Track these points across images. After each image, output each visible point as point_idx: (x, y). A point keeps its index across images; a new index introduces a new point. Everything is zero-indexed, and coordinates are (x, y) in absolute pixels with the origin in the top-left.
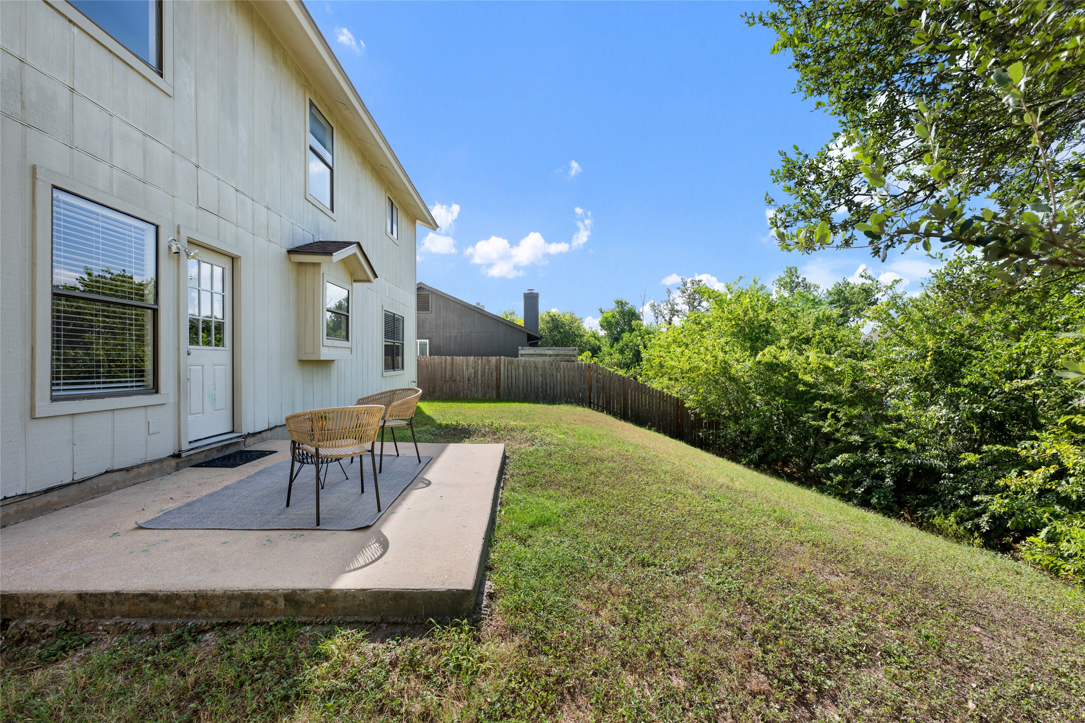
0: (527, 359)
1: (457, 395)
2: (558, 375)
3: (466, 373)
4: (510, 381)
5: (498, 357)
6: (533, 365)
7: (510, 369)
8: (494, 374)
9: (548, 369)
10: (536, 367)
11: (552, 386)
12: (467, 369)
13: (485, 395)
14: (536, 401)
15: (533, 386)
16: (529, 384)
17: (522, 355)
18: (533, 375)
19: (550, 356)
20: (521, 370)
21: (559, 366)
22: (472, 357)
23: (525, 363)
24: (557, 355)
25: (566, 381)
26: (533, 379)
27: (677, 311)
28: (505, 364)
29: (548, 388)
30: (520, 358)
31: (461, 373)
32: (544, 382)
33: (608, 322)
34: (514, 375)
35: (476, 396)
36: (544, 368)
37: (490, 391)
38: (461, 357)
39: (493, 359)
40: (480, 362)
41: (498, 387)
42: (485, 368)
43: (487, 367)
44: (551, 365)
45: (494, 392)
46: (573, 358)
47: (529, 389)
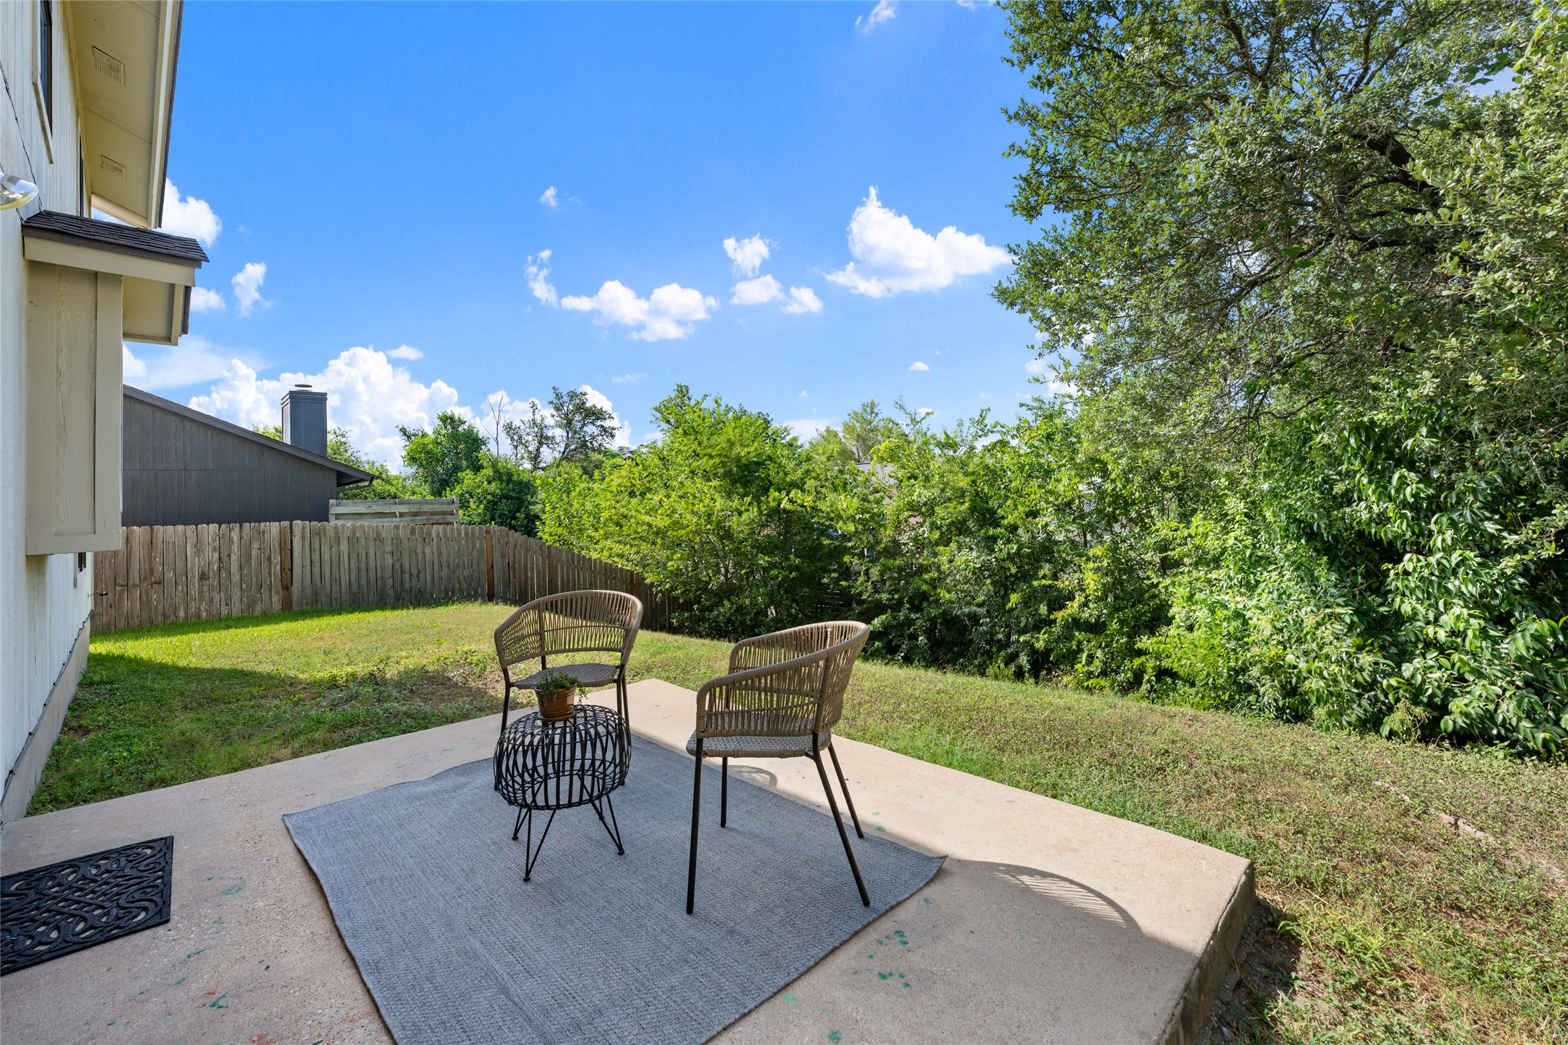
0: (349, 524)
1: (165, 616)
2: (428, 550)
3: (195, 565)
4: (316, 571)
5: (286, 523)
6: (372, 535)
7: (317, 546)
8: (276, 559)
9: (405, 544)
10: (379, 538)
11: (415, 572)
12: (198, 552)
13: (251, 606)
14: (382, 603)
15: (372, 576)
16: (363, 574)
17: (338, 516)
18: (372, 554)
19: (402, 515)
20: (344, 546)
21: (429, 534)
22: (214, 527)
23: (354, 532)
24: (415, 514)
25: (444, 560)
26: (372, 563)
27: (547, 438)
28: (303, 537)
29: (407, 576)
30: (333, 522)
31: (180, 564)
32: (398, 565)
33: (428, 453)
34: (326, 557)
35: (225, 610)
36: (397, 540)
37: (266, 596)
38: (180, 528)
39: (273, 528)
40: (235, 535)
41: (287, 588)
42: (250, 548)
43: (256, 545)
44: (413, 532)
45: (276, 598)
46: (449, 518)
47: (364, 583)
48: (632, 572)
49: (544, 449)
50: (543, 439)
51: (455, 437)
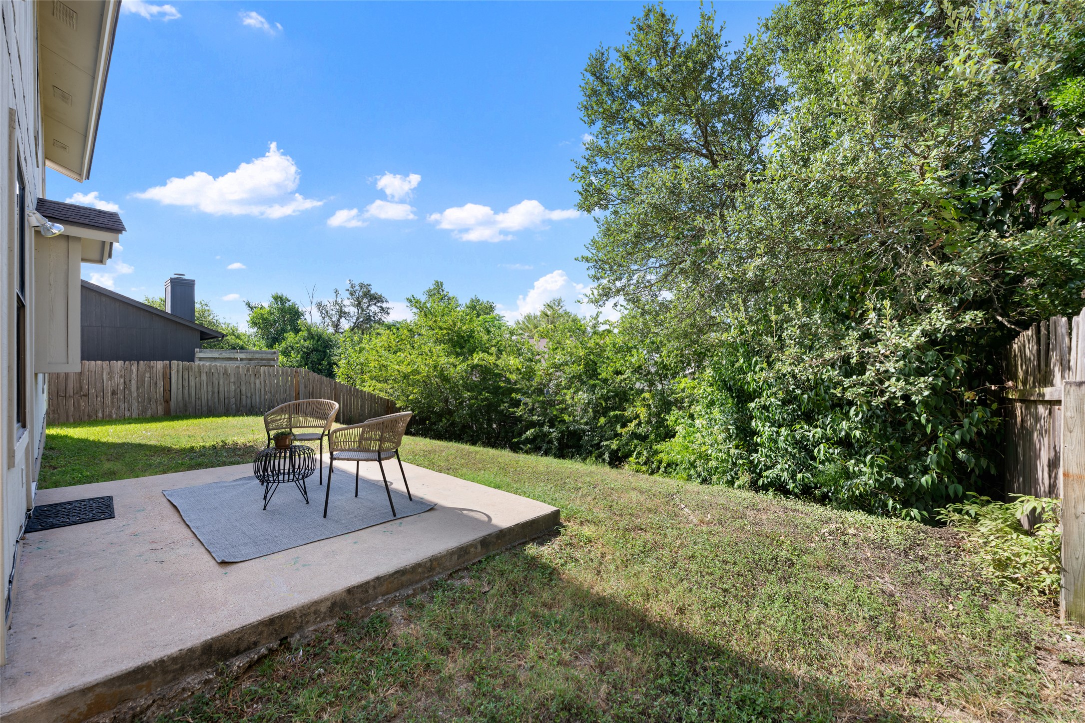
0: (207, 364)
1: (89, 416)
2: (257, 381)
3: (109, 386)
4: (186, 392)
5: (167, 362)
6: (222, 371)
7: (186, 377)
8: (161, 384)
9: (243, 376)
10: (226, 373)
11: (249, 395)
12: (110, 379)
13: (144, 412)
14: (227, 413)
15: (222, 396)
16: (216, 395)
17: (200, 359)
18: (221, 383)
19: (241, 360)
20: (204, 377)
21: (258, 372)
22: (120, 363)
23: (210, 369)
24: (250, 360)
25: (268, 388)
26: (221, 389)
27: (345, 313)
28: (178, 371)
29: (244, 397)
30: (197, 363)
31: (99, 385)
32: (238, 390)
33: (264, 319)
34: (193, 384)
35: (127, 414)
36: (237, 375)
37: (153, 406)
38: (99, 362)
39: (159, 365)
40: (134, 368)
41: (167, 401)
42: (144, 376)
43: (147, 375)
44: (248, 370)
45: (160, 408)
46: (272, 363)
47: (216, 400)
48: (388, 400)
49: (343, 320)
50: (342, 314)
51: (283, 310)
